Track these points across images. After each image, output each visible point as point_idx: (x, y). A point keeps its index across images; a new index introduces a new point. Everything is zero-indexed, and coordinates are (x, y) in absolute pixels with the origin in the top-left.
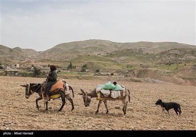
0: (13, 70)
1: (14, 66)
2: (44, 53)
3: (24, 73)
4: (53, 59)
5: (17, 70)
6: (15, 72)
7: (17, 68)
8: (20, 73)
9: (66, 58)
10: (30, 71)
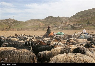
0: (61, 27)
1: (61, 25)
2: (71, 18)
3: (67, 28)
4: (77, 20)
5: (63, 27)
6: (63, 28)
7: (63, 26)
8: (65, 28)
9: (84, 19)
10: (69, 27)
